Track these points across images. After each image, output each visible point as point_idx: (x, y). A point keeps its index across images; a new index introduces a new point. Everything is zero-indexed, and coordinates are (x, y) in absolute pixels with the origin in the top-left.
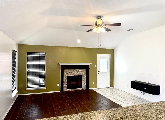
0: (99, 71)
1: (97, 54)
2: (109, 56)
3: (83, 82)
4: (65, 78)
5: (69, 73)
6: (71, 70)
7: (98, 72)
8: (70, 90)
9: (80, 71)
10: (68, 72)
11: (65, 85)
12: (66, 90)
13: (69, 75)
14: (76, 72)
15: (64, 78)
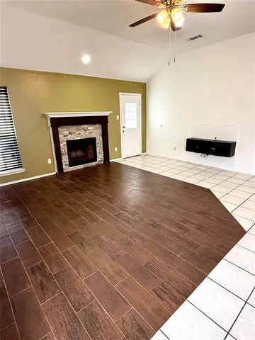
0: (124, 127)
1: (120, 93)
2: (138, 97)
3: (98, 151)
4: (63, 147)
5: (70, 133)
6: (73, 129)
7: (122, 129)
8: (76, 168)
9: (91, 128)
10: (67, 133)
11: (65, 159)
12: (67, 168)
13: (71, 138)
14: (82, 132)
15: (61, 145)
